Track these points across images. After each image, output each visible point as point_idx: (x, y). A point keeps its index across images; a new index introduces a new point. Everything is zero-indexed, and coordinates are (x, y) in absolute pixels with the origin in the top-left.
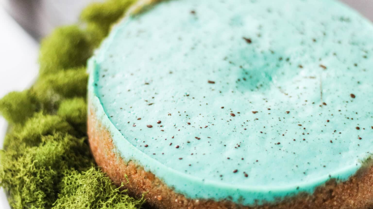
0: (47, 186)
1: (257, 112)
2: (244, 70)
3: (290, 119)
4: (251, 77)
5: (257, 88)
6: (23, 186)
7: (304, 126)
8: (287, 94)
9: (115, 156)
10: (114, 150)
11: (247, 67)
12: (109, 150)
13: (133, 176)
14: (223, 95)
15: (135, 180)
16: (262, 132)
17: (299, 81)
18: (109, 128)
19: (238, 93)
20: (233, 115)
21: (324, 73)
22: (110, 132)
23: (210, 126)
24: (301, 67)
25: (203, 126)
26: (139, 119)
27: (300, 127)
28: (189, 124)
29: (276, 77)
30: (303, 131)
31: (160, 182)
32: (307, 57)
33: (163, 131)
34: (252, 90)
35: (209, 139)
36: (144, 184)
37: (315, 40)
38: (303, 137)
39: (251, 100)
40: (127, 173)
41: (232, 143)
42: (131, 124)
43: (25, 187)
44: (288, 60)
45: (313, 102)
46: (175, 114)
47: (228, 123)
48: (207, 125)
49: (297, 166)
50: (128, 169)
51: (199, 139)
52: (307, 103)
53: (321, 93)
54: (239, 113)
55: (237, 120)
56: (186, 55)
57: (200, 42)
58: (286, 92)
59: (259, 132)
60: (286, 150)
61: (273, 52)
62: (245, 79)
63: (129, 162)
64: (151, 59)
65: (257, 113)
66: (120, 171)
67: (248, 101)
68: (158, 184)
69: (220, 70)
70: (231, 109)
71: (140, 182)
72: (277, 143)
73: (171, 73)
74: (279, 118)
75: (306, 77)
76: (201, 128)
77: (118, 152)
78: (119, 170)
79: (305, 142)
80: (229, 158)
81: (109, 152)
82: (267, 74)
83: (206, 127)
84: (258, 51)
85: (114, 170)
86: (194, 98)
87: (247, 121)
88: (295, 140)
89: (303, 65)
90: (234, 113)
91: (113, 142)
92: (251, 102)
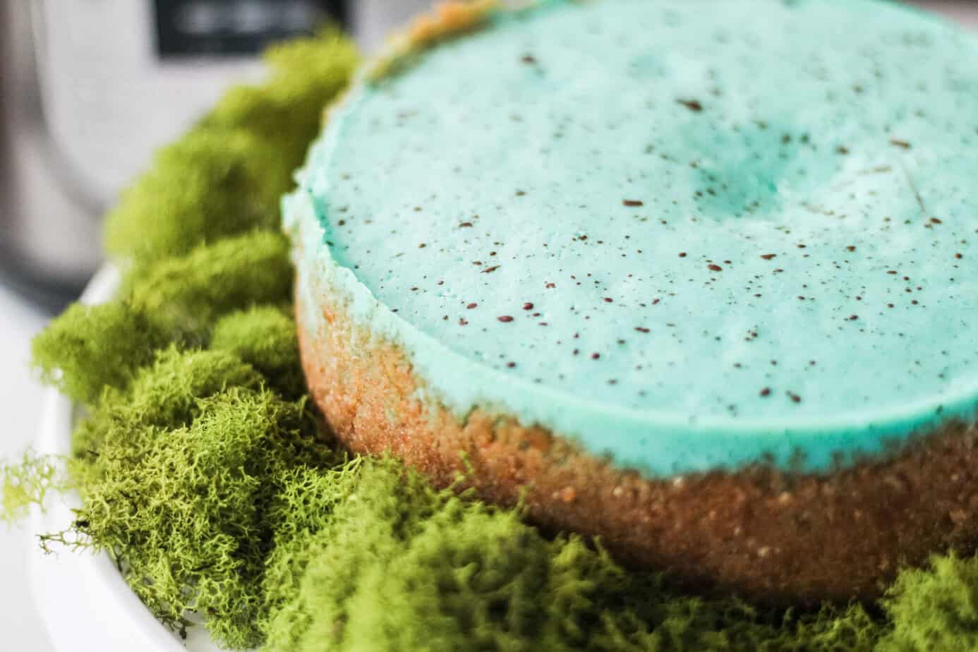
0: (239, 521)
1: (774, 255)
2: (703, 172)
3: (861, 262)
4: (724, 187)
5: (748, 209)
6: (169, 532)
7: (903, 272)
8: (832, 213)
9: (424, 408)
10: (420, 393)
11: (707, 164)
12: (402, 399)
13: (483, 451)
14: (673, 229)
15: (491, 462)
16: (802, 298)
17: (851, 182)
18: (398, 334)
19: (708, 220)
20: (717, 268)
21: (909, 157)
22: (404, 345)
23: (666, 299)
24: (843, 151)
25: (649, 301)
26: (473, 306)
27: (893, 276)
28: (609, 300)
29: (785, 182)
30: (905, 284)
31: (568, 450)
32: (851, 126)
33: (544, 324)
34: (738, 216)
35: (672, 328)
36: (519, 465)
37: (858, 90)
38: (911, 297)
39: (748, 234)
40: (464, 448)
41: (735, 330)
42: (454, 320)
43: (174, 532)
44: (805, 139)
45: (907, 218)
46: (563, 282)
47: (709, 286)
48: (656, 297)
49: (917, 363)
50: (467, 437)
51: (646, 331)
52: (892, 224)
53: (919, 199)
54: (728, 262)
55: (728, 278)
56: (545, 151)
57: (568, 119)
58: (828, 209)
59: (795, 298)
60: (877, 329)
61: (763, 126)
62: (711, 192)
63: (470, 414)
64: (457, 170)
65: (774, 258)
66: (440, 448)
67: (741, 234)
68: (559, 456)
69: (643, 176)
70: (704, 256)
71: (506, 461)
72: (849, 315)
73: (521, 193)
74: (835, 263)
75: (865, 172)
76: (643, 305)
77: (431, 395)
78: (439, 445)
79: (918, 308)
80: (738, 366)
81: (404, 403)
82: (761, 178)
83: (656, 301)
84: (725, 126)
85: (421, 452)
86: (600, 242)
87: (757, 277)
88: (891, 306)
89: (847, 145)
90: (715, 263)
91: (415, 369)
92: (748, 238)
